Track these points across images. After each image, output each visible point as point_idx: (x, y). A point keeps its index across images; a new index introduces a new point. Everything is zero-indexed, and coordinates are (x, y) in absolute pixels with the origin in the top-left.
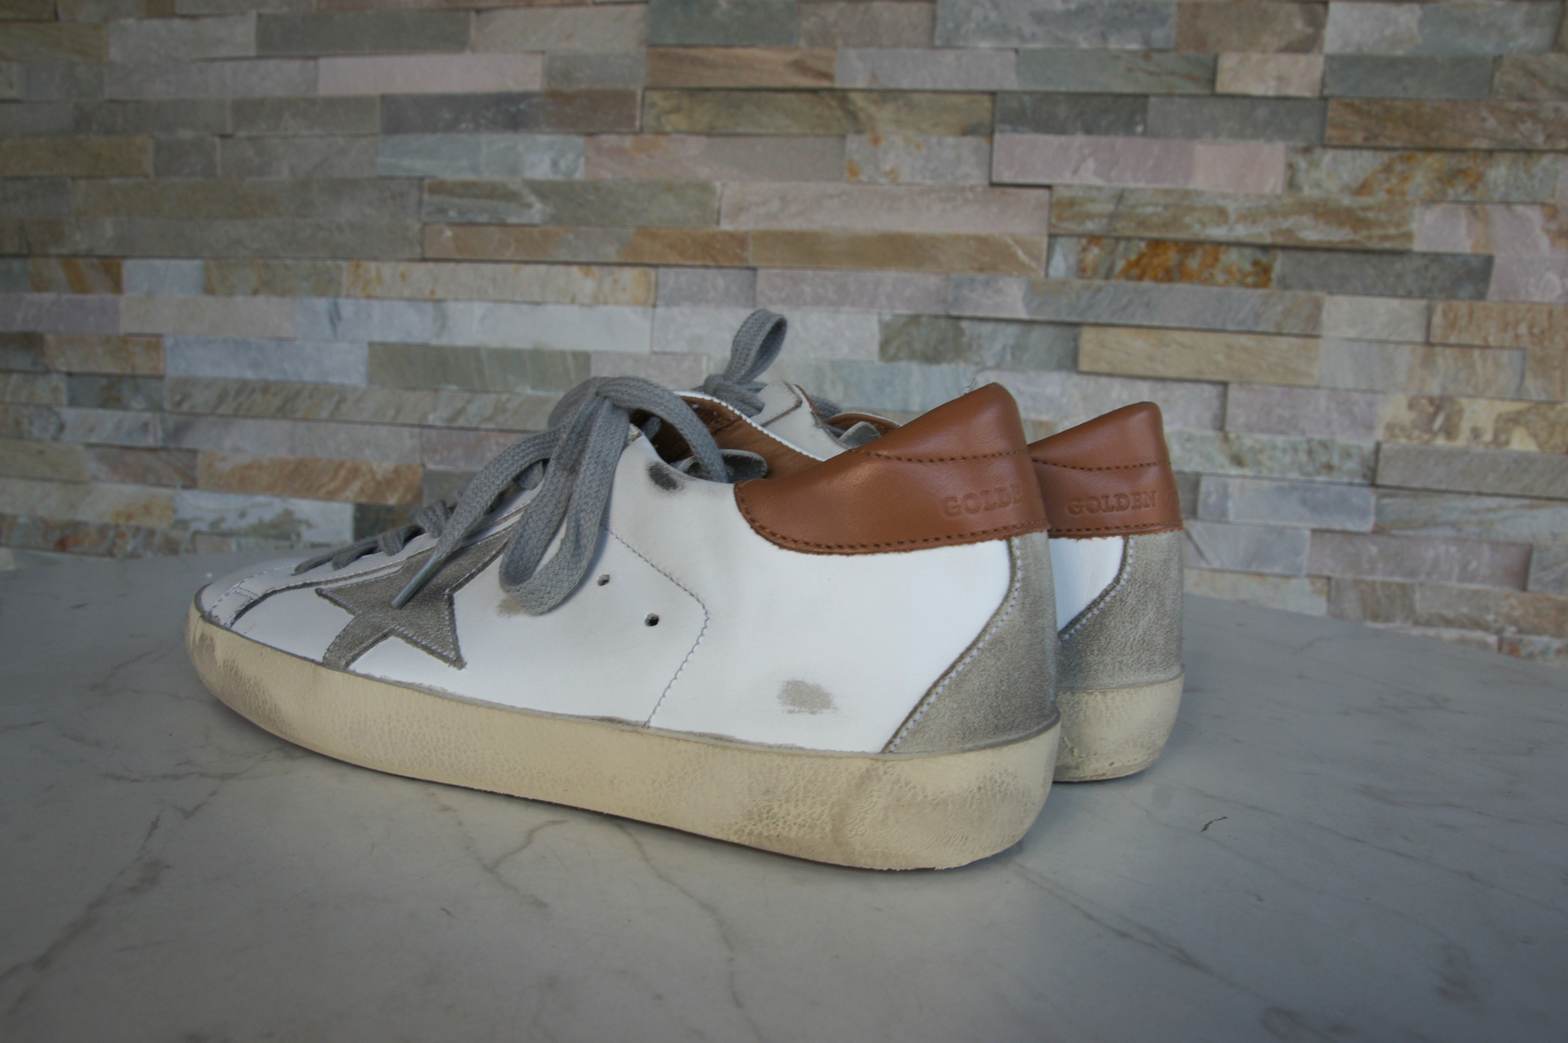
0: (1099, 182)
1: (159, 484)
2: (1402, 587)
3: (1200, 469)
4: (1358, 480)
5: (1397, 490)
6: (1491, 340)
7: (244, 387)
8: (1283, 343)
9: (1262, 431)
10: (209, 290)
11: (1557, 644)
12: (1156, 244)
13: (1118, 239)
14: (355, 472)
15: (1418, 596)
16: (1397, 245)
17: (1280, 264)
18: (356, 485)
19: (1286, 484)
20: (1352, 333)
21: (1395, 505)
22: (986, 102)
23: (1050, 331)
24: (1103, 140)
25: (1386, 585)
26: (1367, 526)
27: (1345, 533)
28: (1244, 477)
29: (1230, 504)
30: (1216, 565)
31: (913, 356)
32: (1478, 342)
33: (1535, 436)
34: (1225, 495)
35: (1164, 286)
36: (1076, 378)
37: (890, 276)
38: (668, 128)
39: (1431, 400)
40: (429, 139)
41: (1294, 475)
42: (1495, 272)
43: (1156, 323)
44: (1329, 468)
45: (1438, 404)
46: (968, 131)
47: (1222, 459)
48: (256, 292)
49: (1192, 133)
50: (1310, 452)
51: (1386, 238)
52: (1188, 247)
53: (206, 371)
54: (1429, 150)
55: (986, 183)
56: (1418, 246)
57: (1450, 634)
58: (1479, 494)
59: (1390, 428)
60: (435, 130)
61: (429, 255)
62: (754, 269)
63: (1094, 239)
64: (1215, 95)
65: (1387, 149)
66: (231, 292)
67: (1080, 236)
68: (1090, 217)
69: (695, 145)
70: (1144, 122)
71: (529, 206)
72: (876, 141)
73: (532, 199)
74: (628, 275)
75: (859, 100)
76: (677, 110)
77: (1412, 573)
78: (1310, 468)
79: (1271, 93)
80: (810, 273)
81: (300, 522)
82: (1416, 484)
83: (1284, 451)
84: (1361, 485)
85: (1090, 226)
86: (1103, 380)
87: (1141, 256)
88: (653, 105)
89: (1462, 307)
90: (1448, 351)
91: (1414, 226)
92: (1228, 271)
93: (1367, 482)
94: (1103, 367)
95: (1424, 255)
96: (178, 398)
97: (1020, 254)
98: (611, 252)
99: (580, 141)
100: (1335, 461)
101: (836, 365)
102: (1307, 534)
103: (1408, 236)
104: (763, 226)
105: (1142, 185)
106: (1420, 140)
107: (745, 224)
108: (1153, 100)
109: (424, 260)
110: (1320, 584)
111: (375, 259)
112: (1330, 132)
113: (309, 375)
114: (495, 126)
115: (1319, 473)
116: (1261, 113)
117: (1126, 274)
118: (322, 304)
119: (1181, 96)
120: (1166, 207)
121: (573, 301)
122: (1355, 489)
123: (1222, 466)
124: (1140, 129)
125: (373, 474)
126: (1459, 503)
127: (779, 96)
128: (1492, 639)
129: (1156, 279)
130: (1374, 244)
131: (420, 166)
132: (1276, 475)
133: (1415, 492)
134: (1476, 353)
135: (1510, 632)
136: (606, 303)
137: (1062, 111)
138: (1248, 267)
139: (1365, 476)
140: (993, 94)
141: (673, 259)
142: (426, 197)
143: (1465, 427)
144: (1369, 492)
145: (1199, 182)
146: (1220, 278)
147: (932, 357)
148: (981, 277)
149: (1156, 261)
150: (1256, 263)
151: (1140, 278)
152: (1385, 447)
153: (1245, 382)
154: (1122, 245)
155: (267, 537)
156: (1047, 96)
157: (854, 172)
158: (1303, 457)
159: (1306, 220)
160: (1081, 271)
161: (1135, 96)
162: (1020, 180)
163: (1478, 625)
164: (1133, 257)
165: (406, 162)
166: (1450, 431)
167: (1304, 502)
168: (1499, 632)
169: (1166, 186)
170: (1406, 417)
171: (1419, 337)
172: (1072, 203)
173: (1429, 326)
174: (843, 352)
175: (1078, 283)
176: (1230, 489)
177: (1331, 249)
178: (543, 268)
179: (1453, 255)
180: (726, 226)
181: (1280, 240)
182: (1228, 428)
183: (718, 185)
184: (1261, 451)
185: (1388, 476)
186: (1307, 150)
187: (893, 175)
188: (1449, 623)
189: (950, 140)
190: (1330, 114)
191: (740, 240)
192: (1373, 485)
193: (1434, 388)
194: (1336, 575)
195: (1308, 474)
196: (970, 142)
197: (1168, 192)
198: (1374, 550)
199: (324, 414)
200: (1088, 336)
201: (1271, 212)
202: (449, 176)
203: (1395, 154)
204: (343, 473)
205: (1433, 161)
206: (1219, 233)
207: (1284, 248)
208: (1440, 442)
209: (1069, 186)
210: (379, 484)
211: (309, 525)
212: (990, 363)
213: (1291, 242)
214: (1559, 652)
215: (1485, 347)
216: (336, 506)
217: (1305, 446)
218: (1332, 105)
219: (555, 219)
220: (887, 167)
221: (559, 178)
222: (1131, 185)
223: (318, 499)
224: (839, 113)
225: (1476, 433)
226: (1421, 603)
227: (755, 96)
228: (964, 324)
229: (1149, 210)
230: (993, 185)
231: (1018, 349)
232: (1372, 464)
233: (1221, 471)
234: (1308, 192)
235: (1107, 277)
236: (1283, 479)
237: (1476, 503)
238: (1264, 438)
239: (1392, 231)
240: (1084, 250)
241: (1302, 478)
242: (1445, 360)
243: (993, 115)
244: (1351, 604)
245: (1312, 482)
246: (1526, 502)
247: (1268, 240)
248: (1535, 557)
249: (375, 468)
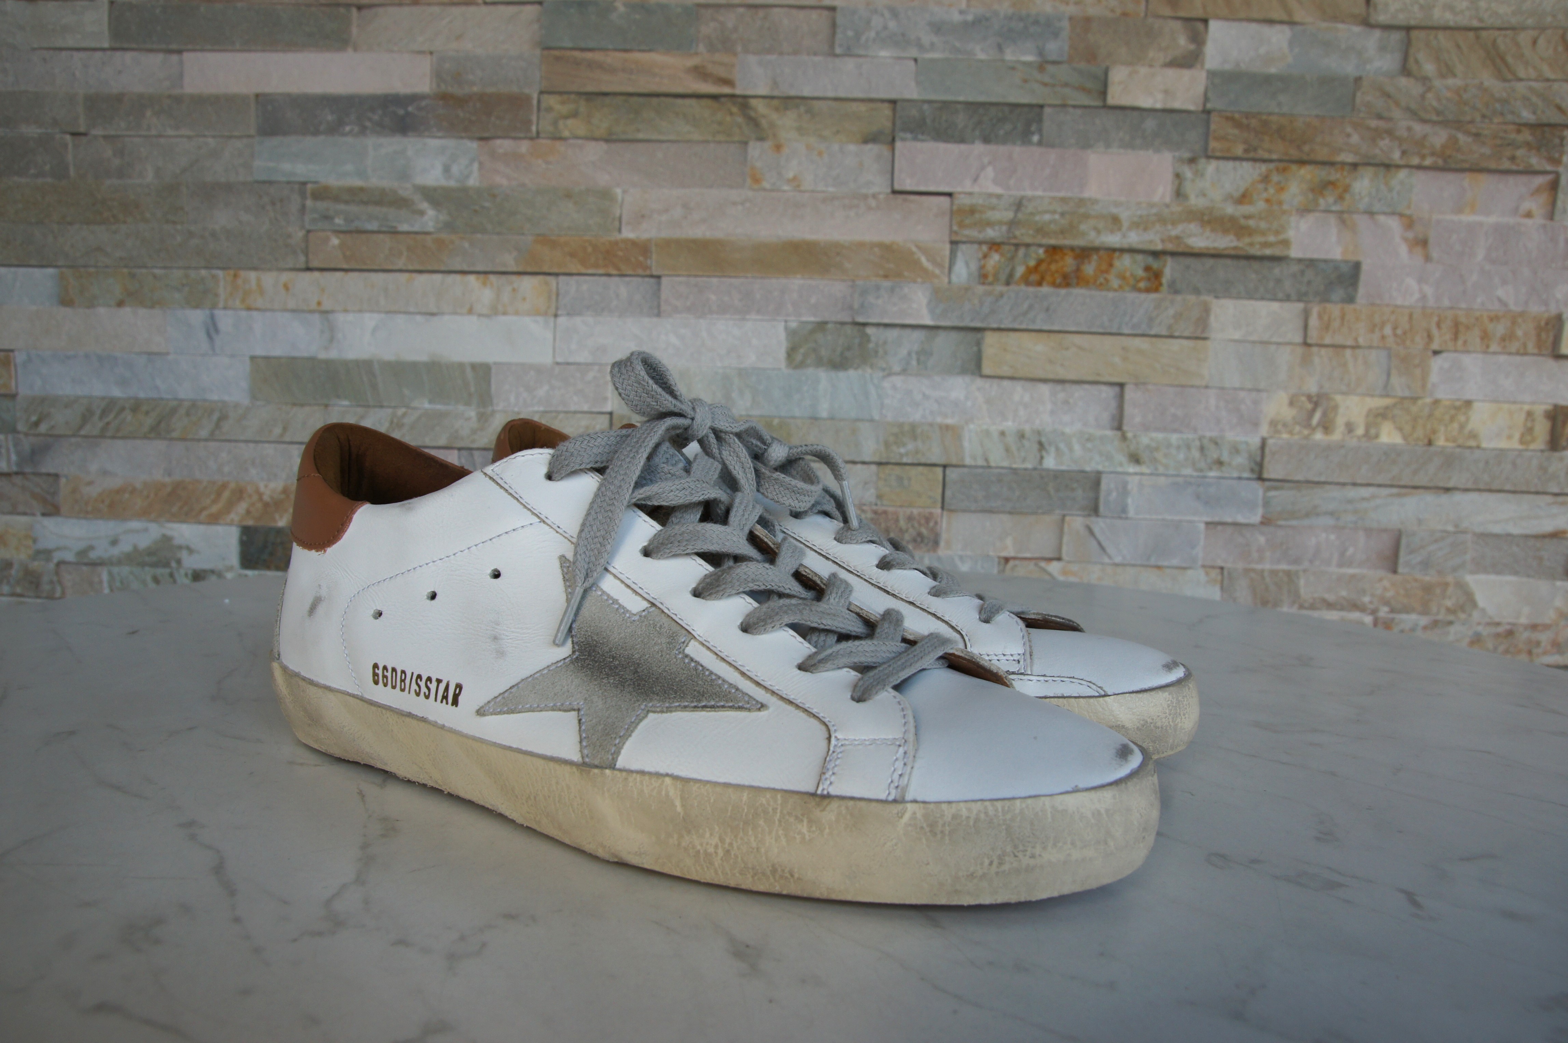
0: (998, 190)
1: (14, 512)
2: (1288, 573)
3: (1100, 468)
4: (1246, 475)
5: (1282, 483)
6: (1361, 341)
7: (110, 405)
8: (1175, 345)
9: (1157, 430)
10: (66, 301)
11: (1424, 621)
12: (1054, 250)
13: (1017, 246)
14: (239, 494)
15: (1302, 582)
16: (1277, 251)
17: (1169, 269)
18: (242, 507)
19: (1180, 480)
20: (1237, 335)
21: (1282, 497)
22: (887, 110)
23: (954, 335)
24: (1002, 149)
25: (1274, 573)
26: (1256, 518)
27: (1235, 524)
28: (1142, 474)
29: (1130, 501)
30: (1118, 559)
31: (820, 362)
32: (1350, 342)
33: (1400, 429)
34: (1124, 491)
35: (1063, 291)
36: (979, 382)
37: (796, 282)
38: (566, 133)
39: (1309, 397)
40: (310, 142)
41: (1188, 471)
42: (1363, 277)
43: (1056, 328)
44: (1220, 463)
45: (1316, 401)
46: (869, 139)
47: (1121, 458)
48: (120, 304)
49: (1085, 144)
50: (1202, 449)
51: (1266, 245)
52: (1084, 253)
53: (66, 389)
54: (1302, 162)
55: (889, 190)
56: (1294, 253)
57: (1333, 615)
58: (1355, 484)
59: (1273, 423)
60: (316, 133)
61: (315, 264)
62: (659, 277)
63: (994, 245)
64: (1106, 107)
65: (1264, 161)
66: (91, 304)
67: (980, 243)
68: (990, 224)
69: (594, 151)
70: (1040, 131)
71: (422, 213)
72: (778, 147)
73: (424, 205)
74: (528, 284)
75: (760, 107)
76: (574, 115)
77: (1297, 561)
78: (1202, 465)
79: (1159, 106)
80: (715, 280)
81: (180, 547)
82: (1299, 477)
83: (1178, 448)
84: (1248, 479)
85: (991, 233)
86: (1006, 383)
87: (1040, 262)
88: (550, 109)
89: (1335, 309)
90: (1323, 351)
91: (1291, 234)
92: (1122, 277)
93: (1254, 476)
94: (1006, 370)
95: (1300, 261)
96: (34, 418)
97: (923, 260)
98: (509, 261)
99: (474, 145)
100: (1225, 457)
101: (742, 373)
102: (1202, 526)
103: (1286, 243)
104: (665, 234)
105: (1039, 193)
106: (1294, 153)
107: (647, 232)
108: (1047, 111)
109: (308, 269)
110: (1214, 574)
111: (255, 269)
112: (1213, 144)
113: (185, 392)
114: (381, 129)
115: (1211, 469)
116: (1150, 124)
117: (1026, 280)
118: (197, 317)
119: (1074, 107)
120: (1062, 214)
121: (470, 311)
122: (1244, 482)
123: (1121, 465)
124: (1036, 138)
125: (260, 495)
126: (1335, 493)
127: (679, 101)
128: (1368, 619)
129: (1054, 284)
130: (1256, 251)
131: (301, 170)
132: (1171, 472)
133: (1298, 484)
134: (1348, 352)
135: (1383, 612)
136: (505, 313)
137: (961, 119)
138: (1140, 273)
139: (1252, 471)
140: (893, 102)
141: (574, 267)
142: (309, 203)
143: (1340, 422)
144: (1257, 486)
145: (1092, 191)
146: (1115, 283)
147: (839, 364)
148: (887, 284)
149: (1053, 267)
150: (1147, 269)
151: (1039, 284)
152: (1270, 442)
153: (1139, 384)
154: (1022, 251)
155: (143, 565)
156: (946, 105)
157: (756, 180)
158: (1196, 454)
159: (1193, 227)
160: (983, 277)
161: (1030, 106)
162: (922, 188)
163: (1355, 606)
164: (1032, 263)
165: (287, 166)
166: (1327, 427)
167: (1198, 497)
168: (1374, 612)
169: (1062, 194)
170: (1288, 413)
171: (1298, 339)
172: (972, 211)
173: (1306, 327)
174: (751, 359)
175: (980, 289)
176: (1129, 487)
177: (1217, 255)
178: (438, 277)
179: (1325, 261)
180: (628, 233)
181: (1170, 247)
182: (1125, 428)
183: (618, 191)
184: (1157, 449)
185: (1273, 471)
186: (1192, 161)
187: (795, 182)
188: (1330, 606)
189: (852, 148)
190: (1213, 127)
191: (643, 248)
192: (1260, 478)
193: (1312, 387)
194: (1228, 565)
195: (1201, 470)
196: (872, 149)
197: (1063, 200)
198: (1262, 540)
199: (204, 433)
200: (990, 340)
201: (1162, 220)
202: (333, 181)
203: (1272, 166)
204: (226, 494)
205: (1306, 172)
206: (1113, 239)
207: (1173, 254)
208: (1319, 436)
209: (970, 194)
210: (266, 505)
211: (190, 550)
212: (897, 368)
213: (1180, 249)
214: (1425, 628)
215: (1356, 347)
216: (219, 529)
217: (1197, 443)
218: (1214, 118)
219: (449, 226)
220: (791, 175)
221: (452, 183)
222: (1029, 193)
223: (200, 523)
224: (740, 120)
225: (1350, 428)
226: (1306, 589)
227: (655, 100)
228: (870, 331)
229: (1047, 217)
230: (894, 192)
231: (923, 354)
232: (1258, 459)
233: (1120, 469)
234: (1195, 201)
235: (1008, 283)
236: (1178, 476)
237: (1352, 493)
238: (1160, 436)
239: (1272, 239)
240: (985, 256)
241: (1195, 474)
242: (1321, 358)
243: (894, 124)
244: (1243, 593)
245: (1205, 477)
246: (1395, 491)
247: (1159, 247)
248: (1404, 542)
249: (262, 489)
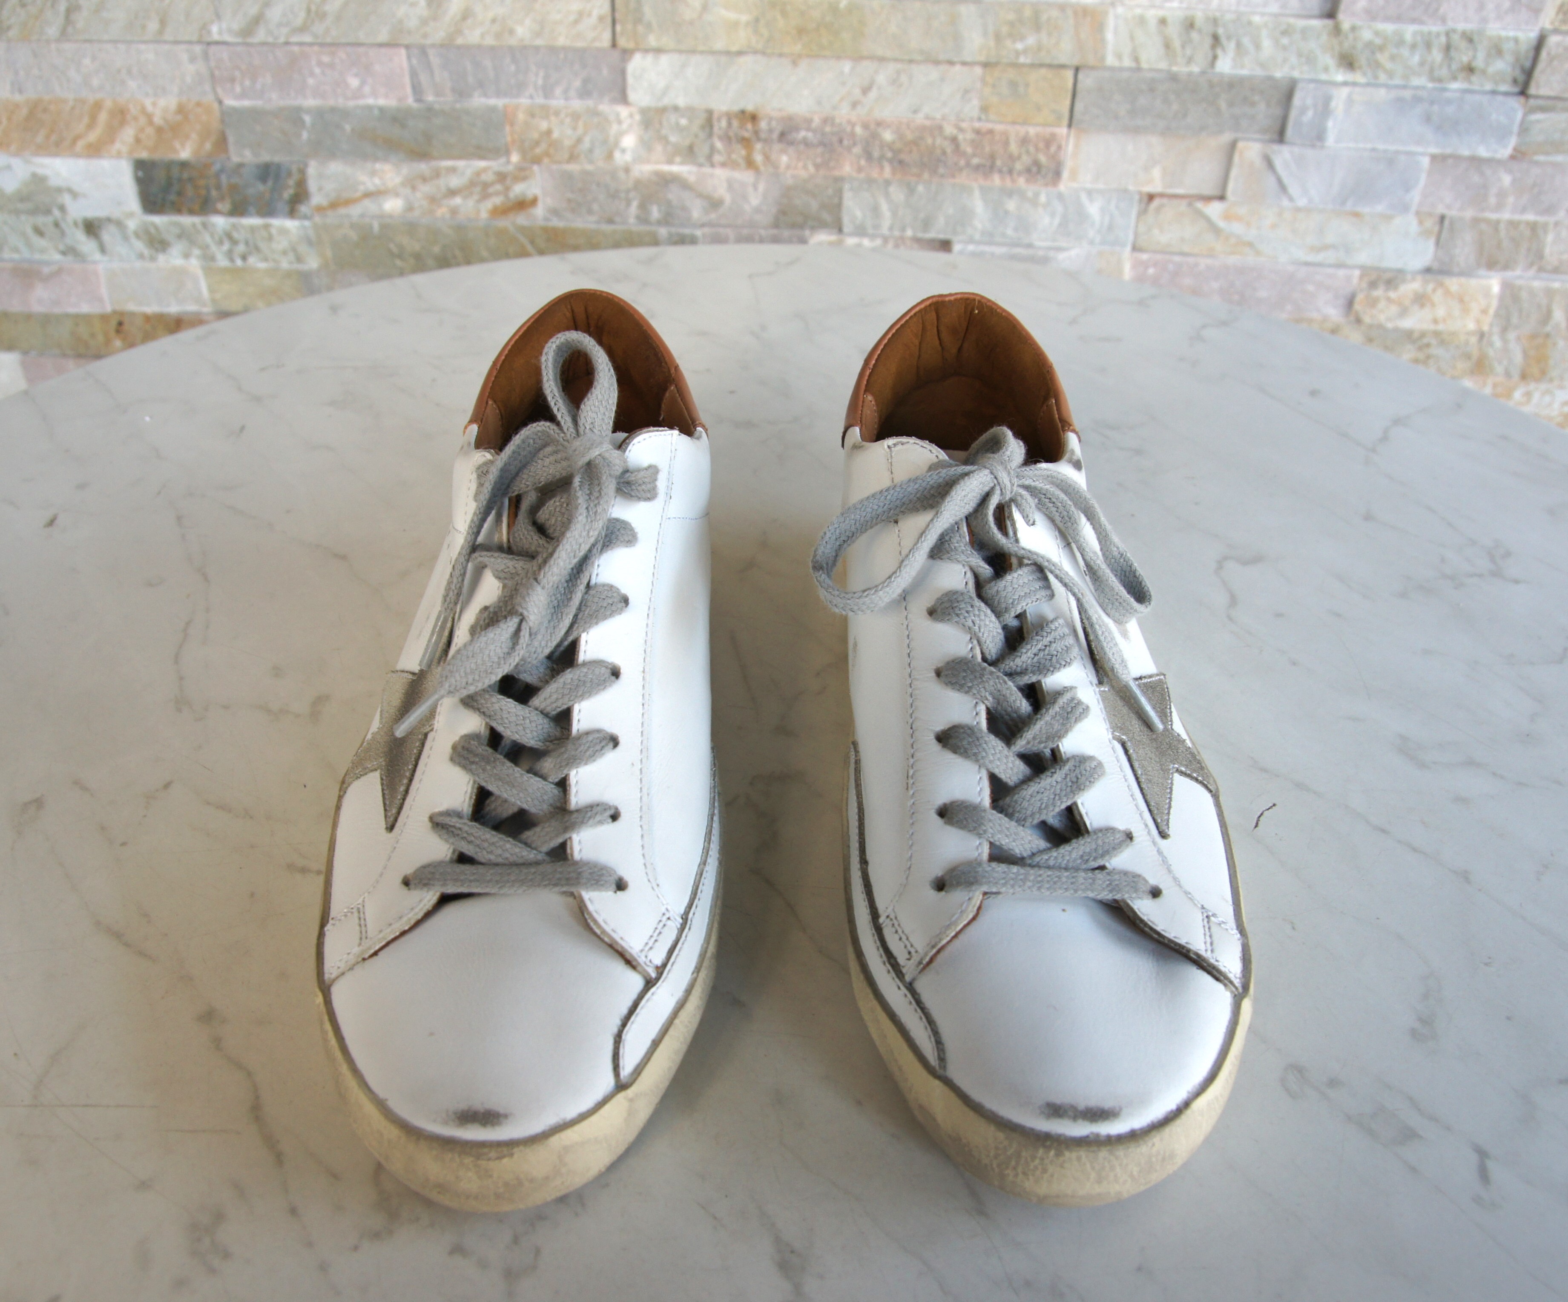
2: (1533, 227)
3: (1296, 74)
4: (1504, 88)
5: (1554, 102)
9: (1387, 19)
14: (120, 115)
15: (1550, 238)
18: (128, 134)
19: (1407, 94)
21: (1548, 123)
25: (1513, 225)
26: (1505, 152)
27: (1473, 160)
28: (1354, 84)
29: (1330, 124)
30: (1302, 202)
34: (1325, 110)
41: (1421, 82)
44: (1470, 70)
47: (1329, 60)
50: (1448, 48)
77: (1550, 210)
78: (1444, 72)
81: (59, 190)
83: (1414, 46)
84: (1506, 94)
93: (1516, 89)
100: (1479, 63)
102: (1425, 161)
110: (1431, 224)
115: (1454, 78)
122: (1500, 98)
123: (1326, 69)
125: (149, 117)
132: (1397, 81)
139: (1515, 81)
144: (1516, 105)
152: (1551, 39)
155: (17, 212)
158: (1437, 56)
167: (1428, 119)
176: (1333, 104)
182: (1341, 16)
184: (1381, 48)
185: (1545, 84)
192: (1523, 93)
194: (1453, 213)
195: (1440, 80)
198: (1506, 180)
204: (103, 117)
210: (160, 130)
211: (74, 195)
216: (105, 164)
217: (1443, 39)
223: (78, 156)
226: (1552, 248)
232: (1528, 64)
233: (1323, 77)
236: (1404, 87)
238: (1389, 28)
241: (1430, 85)
244: (1464, 248)
245: (1444, 90)
249: (149, 108)
